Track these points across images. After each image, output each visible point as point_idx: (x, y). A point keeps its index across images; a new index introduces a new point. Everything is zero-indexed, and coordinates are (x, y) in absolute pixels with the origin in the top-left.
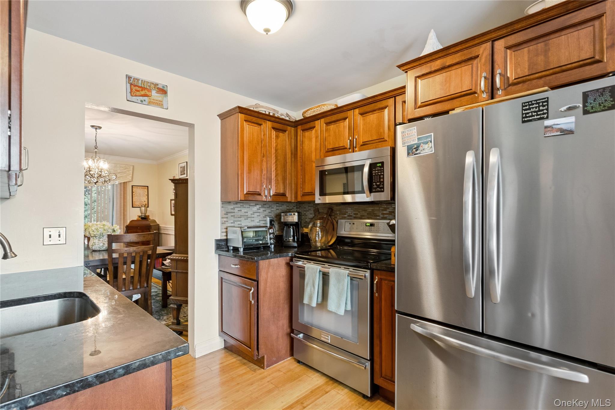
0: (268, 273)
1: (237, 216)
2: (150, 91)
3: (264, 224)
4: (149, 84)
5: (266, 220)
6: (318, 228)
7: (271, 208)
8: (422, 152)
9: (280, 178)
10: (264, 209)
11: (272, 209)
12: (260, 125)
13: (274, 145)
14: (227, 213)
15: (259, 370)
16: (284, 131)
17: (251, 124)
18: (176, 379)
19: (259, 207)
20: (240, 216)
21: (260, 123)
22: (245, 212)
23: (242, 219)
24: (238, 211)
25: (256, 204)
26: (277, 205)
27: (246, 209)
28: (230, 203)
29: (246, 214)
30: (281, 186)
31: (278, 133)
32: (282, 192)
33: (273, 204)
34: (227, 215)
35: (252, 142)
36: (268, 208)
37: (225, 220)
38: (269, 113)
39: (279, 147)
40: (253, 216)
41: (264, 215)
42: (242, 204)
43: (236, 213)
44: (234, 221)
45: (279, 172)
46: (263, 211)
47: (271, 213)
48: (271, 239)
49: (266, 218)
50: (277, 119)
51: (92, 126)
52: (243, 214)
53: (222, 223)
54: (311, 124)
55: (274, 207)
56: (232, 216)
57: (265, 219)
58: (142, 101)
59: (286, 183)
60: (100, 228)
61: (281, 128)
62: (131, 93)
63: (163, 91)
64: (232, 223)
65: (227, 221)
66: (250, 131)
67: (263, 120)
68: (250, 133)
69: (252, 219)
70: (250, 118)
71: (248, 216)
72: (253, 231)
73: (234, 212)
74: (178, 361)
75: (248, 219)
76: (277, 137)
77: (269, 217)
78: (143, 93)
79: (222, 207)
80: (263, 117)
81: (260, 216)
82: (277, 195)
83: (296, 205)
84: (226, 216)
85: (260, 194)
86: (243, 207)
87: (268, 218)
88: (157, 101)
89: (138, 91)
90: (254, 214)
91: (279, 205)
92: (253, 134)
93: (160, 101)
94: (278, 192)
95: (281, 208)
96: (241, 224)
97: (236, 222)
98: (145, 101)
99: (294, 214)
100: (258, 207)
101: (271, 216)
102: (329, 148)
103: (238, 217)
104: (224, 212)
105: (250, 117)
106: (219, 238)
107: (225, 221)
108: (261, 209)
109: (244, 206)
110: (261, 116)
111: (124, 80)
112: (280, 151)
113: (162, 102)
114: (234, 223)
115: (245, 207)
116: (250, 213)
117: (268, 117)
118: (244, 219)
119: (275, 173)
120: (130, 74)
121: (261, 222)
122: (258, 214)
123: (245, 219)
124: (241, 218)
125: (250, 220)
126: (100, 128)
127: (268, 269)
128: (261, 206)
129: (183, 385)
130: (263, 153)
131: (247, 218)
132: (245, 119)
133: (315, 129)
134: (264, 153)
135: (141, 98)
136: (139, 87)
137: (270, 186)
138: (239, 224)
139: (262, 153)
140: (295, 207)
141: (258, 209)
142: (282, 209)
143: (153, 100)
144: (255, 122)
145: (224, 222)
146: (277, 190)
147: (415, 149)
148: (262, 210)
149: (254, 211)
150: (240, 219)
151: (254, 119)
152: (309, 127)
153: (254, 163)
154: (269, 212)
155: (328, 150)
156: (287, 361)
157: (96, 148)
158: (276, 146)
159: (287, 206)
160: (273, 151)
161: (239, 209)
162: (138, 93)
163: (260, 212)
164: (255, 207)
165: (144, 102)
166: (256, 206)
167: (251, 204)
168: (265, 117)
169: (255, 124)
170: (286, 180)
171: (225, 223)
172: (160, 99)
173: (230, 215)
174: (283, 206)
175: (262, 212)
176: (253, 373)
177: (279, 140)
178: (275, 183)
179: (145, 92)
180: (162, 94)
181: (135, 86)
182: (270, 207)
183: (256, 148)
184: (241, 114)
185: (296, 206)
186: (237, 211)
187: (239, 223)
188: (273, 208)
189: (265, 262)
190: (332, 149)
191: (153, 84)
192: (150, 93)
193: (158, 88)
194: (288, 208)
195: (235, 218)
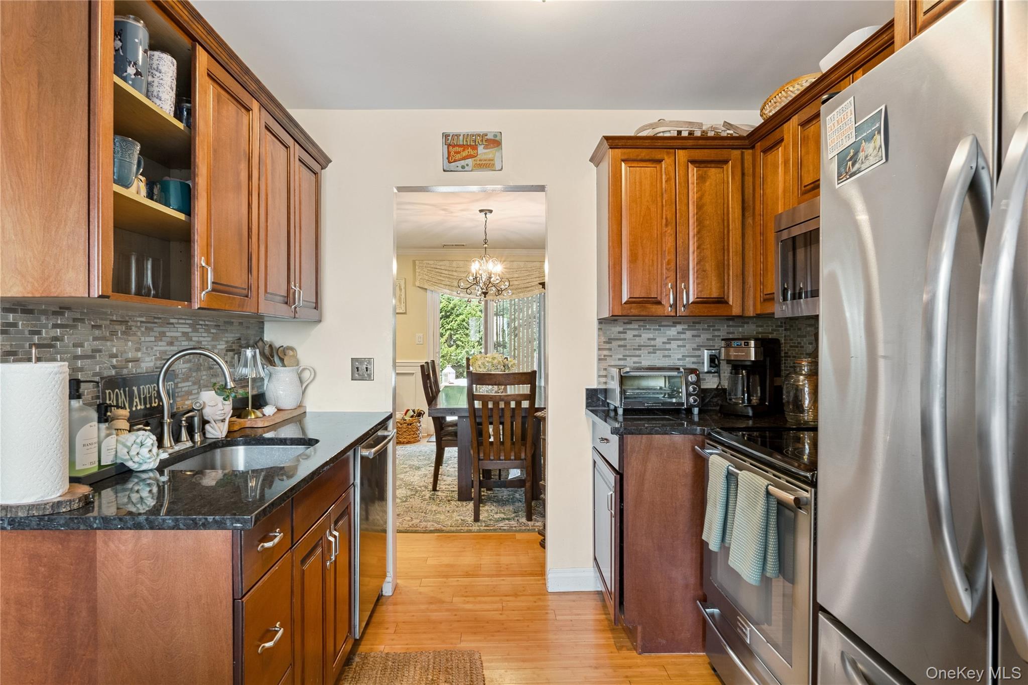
0: (646, 462)
1: (631, 346)
2: (475, 148)
3: (693, 363)
4: (474, 137)
5: (699, 356)
6: (802, 378)
7: (713, 330)
8: (864, 166)
9: (710, 266)
10: (695, 332)
11: (716, 333)
12: (660, 161)
13: (693, 196)
14: (609, 341)
15: (628, 650)
16: (721, 163)
17: (636, 165)
18: (500, 612)
19: (683, 329)
20: (639, 346)
21: (659, 157)
22: (649, 339)
23: (644, 352)
24: (634, 336)
25: (674, 323)
26: (731, 323)
27: (650, 333)
28: (616, 322)
29: (653, 343)
30: (713, 283)
31: (705, 169)
32: (715, 294)
33: (718, 321)
34: (610, 345)
35: (638, 200)
36: (707, 330)
37: (606, 353)
38: (679, 132)
39: (707, 199)
40: (668, 346)
41: (695, 346)
42: (641, 323)
43: (629, 340)
44: (624, 356)
45: (708, 253)
46: (693, 336)
47: (713, 340)
48: (689, 395)
49: (699, 352)
50: (700, 141)
51: (481, 211)
52: (644, 342)
53: (600, 359)
54: (776, 135)
55: (722, 328)
56: (619, 346)
57: (697, 353)
58: (463, 167)
59: (729, 275)
60: (488, 362)
61: (712, 159)
62: (448, 158)
63: (495, 142)
64: (620, 359)
65: (611, 356)
66: (635, 177)
67: (665, 150)
68: (635, 183)
69: (666, 353)
70: (633, 153)
71: (655, 346)
72: (665, 377)
73: (625, 339)
74: (523, 587)
75: (655, 353)
76: (702, 179)
77: (707, 349)
78: (464, 154)
79: (600, 329)
80: (664, 144)
81: (685, 346)
82: (701, 302)
83: (785, 323)
84: (608, 346)
85: (659, 303)
86: (644, 330)
87: (706, 351)
88: (485, 160)
89: (459, 153)
90: (670, 343)
91: (734, 324)
92: (641, 183)
93: (489, 160)
94: (705, 297)
95: (740, 329)
96: (641, 363)
97: (628, 359)
98: (467, 165)
99: (745, 343)
100: (679, 328)
101: (714, 346)
102: (806, 184)
103: (634, 349)
104: (603, 339)
105: (633, 150)
106: (595, 387)
107: (605, 356)
108: (687, 332)
109: (648, 327)
110: (659, 144)
111: (440, 140)
112: (709, 209)
113: (493, 160)
114: (626, 359)
115: (650, 329)
116: (659, 341)
117: (676, 141)
118: (647, 352)
119: (697, 256)
120: (447, 131)
121: (687, 359)
122: (680, 343)
123: (649, 353)
124: (640, 350)
125: (662, 355)
126: (491, 211)
127: (648, 453)
128: (687, 327)
129: (503, 624)
130: (666, 219)
131: (653, 350)
132: (623, 158)
133: (783, 144)
134: (668, 217)
135: (463, 163)
136: (459, 146)
137: (683, 284)
138: (634, 363)
139: (664, 217)
140: (782, 327)
141: (678, 333)
142: (744, 333)
143: (480, 160)
144: (647, 158)
145: (603, 357)
146: (701, 292)
147: (850, 160)
148: (689, 334)
149: (670, 336)
150: (637, 352)
151: (644, 154)
152: (773, 141)
153: (644, 242)
154: (708, 339)
155: (806, 188)
156: (693, 656)
157: (486, 243)
158: (700, 198)
159: (757, 326)
160: (692, 209)
161: (636, 333)
162: (458, 156)
163: (685, 339)
164: (672, 328)
165: (467, 168)
166: (675, 326)
167: (663, 324)
168: (669, 144)
169: (648, 163)
170: (729, 269)
171: (606, 359)
172: (490, 156)
173: (615, 344)
174: (745, 325)
175: (688, 339)
176: (616, 650)
177: (708, 184)
178: (697, 277)
179: (468, 152)
180: (492, 148)
181: (454, 146)
182: (711, 328)
183: (650, 209)
184: (613, 150)
185: (784, 325)
186: (631, 336)
187: (636, 359)
188: (719, 330)
189: (640, 440)
190: (812, 185)
191: (479, 135)
192: (475, 152)
193: (487, 140)
194: (760, 329)
195: (626, 350)
